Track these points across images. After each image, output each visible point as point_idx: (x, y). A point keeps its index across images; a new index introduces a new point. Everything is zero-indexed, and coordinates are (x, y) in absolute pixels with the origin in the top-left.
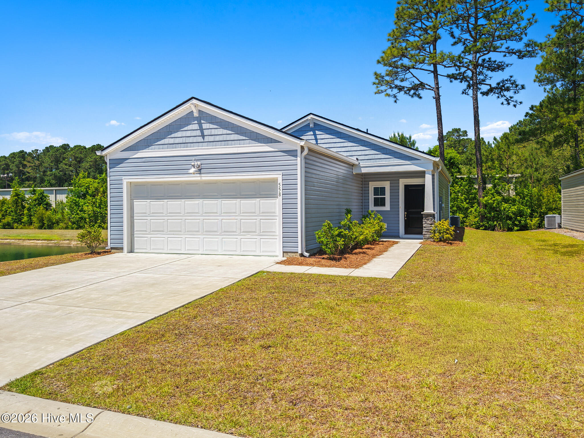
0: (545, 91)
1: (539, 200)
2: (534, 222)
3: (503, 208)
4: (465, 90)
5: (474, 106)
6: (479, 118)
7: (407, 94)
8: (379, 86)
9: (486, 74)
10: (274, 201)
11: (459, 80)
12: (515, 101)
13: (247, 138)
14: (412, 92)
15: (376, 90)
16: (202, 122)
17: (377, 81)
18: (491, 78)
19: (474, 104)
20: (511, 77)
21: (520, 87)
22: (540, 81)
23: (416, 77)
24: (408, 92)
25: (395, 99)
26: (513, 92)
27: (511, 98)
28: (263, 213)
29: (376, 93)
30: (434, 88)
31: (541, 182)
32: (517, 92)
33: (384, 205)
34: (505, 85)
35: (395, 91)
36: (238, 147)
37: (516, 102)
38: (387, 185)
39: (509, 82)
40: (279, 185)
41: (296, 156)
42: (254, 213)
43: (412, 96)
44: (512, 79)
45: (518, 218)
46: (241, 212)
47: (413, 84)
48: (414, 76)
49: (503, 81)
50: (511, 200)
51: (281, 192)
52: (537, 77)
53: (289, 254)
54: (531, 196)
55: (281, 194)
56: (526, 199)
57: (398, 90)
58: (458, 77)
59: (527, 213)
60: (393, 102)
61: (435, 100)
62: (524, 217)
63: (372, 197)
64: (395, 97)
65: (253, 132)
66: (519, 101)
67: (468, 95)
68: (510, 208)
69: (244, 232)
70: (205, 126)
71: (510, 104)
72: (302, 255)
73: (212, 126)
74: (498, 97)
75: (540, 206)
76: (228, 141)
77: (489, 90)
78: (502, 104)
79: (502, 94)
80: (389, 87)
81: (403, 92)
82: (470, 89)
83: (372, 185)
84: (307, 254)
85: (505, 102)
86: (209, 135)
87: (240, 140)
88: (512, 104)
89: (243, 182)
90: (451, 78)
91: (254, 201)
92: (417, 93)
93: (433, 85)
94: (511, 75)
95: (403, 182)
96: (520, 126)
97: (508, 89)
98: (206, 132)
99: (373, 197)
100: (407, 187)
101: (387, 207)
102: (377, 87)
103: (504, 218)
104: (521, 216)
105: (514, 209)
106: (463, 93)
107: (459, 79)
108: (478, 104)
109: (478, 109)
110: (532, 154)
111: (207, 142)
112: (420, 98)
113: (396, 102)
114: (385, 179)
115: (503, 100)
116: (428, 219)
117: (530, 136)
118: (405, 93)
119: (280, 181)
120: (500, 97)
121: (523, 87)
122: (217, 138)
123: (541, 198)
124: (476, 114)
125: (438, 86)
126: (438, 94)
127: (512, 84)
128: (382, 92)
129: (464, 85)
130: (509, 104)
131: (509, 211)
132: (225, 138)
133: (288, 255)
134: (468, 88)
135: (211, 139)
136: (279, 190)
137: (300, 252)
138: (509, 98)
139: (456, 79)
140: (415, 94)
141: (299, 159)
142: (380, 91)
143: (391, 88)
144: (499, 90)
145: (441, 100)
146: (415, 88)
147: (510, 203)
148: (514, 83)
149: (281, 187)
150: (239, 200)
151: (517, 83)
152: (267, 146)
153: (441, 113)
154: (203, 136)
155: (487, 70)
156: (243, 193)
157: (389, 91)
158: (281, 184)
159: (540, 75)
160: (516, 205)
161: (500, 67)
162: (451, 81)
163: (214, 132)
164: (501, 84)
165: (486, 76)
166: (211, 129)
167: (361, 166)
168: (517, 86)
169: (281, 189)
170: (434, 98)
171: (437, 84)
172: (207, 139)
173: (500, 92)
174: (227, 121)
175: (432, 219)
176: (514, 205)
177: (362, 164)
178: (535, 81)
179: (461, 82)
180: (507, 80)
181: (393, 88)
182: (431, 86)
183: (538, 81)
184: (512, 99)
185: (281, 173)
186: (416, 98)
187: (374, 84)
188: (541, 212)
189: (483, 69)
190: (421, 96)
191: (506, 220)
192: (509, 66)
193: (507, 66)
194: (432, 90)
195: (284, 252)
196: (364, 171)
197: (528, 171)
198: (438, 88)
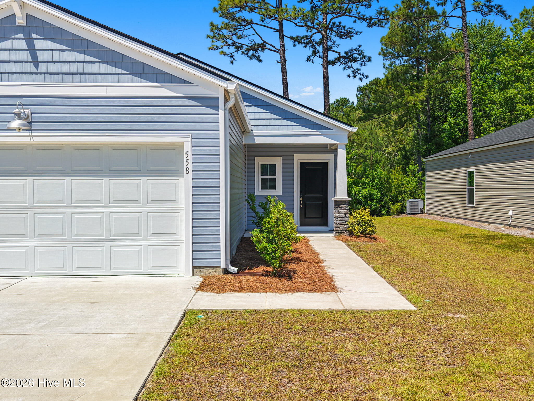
0: (384, 67)
1: (387, 182)
2: (397, 207)
3: (354, 192)
4: (309, 57)
5: (324, 75)
6: (330, 90)
7: (245, 54)
8: (214, 40)
9: (335, 40)
10: (175, 182)
11: (303, 45)
12: (361, 74)
13: (124, 72)
14: (251, 53)
15: (210, 45)
16: (34, 36)
17: (211, 34)
18: (338, 45)
19: (325, 73)
20: (360, 46)
21: (367, 58)
22: (384, 55)
23: (259, 35)
24: (246, 52)
25: (232, 59)
26: (360, 64)
27: (358, 70)
28: (153, 201)
29: (210, 49)
30: (279, 50)
31: (381, 164)
32: (363, 64)
33: (273, 187)
34: (353, 55)
35: (232, 49)
36: (107, 86)
37: (363, 75)
38: (278, 162)
39: (357, 52)
40: (186, 156)
41: (217, 108)
42: (137, 201)
43: (251, 58)
44: (360, 49)
45: (369, 202)
46: (112, 200)
47: (253, 43)
48: (257, 33)
49: (352, 50)
50: (361, 182)
51: (190, 166)
52: (382, 50)
53: (204, 270)
54: (380, 178)
55: (190, 170)
56: (376, 181)
57: (235, 48)
58: (303, 41)
59: (377, 197)
60: (229, 62)
61: (280, 64)
62: (375, 201)
63: (258, 177)
64: (232, 56)
65: (137, 61)
66: (365, 74)
67: (313, 62)
68: (360, 192)
69: (115, 235)
70: (39, 44)
71: (357, 77)
72: (226, 271)
73: (53, 45)
74: (345, 68)
75: (389, 190)
76: (87, 74)
77: (336, 59)
78: (349, 76)
79: (349, 64)
80: (225, 43)
81: (240, 52)
82: (315, 55)
83: (259, 161)
84: (234, 269)
85: (352, 75)
86: (48, 62)
87: (110, 74)
88: (358, 76)
89: (114, 149)
90: (295, 41)
91: (136, 182)
92: (257, 55)
93: (278, 47)
94: (360, 44)
95: (298, 158)
96: (337, 105)
97: (355, 60)
98: (41, 56)
99: (261, 177)
100: (303, 165)
101: (279, 191)
102: (213, 41)
103: (355, 202)
104: (371, 200)
105: (365, 192)
106: (308, 60)
107: (303, 43)
108: (328, 73)
109: (328, 79)
110: (372, 134)
111: (45, 73)
112: (260, 61)
113: (232, 62)
114: (277, 154)
115: (349, 71)
116: (342, 207)
117: (374, 113)
118: (243, 53)
119: (188, 147)
120: (346, 68)
121: (370, 60)
122: (66, 68)
123: (391, 181)
124: (326, 85)
125: (284, 47)
126: (284, 57)
127: (359, 55)
128: (218, 48)
129: (309, 51)
130: (355, 77)
131: (360, 195)
132: (81, 68)
133: (202, 272)
134: (313, 55)
135: (54, 68)
136: (186, 164)
137: (223, 266)
138: (357, 70)
139: (300, 42)
140: (253, 55)
141: (221, 112)
142: (215, 47)
143: (227, 44)
144: (347, 60)
145: (287, 65)
146: (255, 48)
147: (361, 186)
148: (361, 53)
149: (190, 158)
150: (106, 179)
151: (365, 54)
152: (163, 87)
153: (287, 81)
154: (36, 62)
155: (335, 36)
156: (114, 168)
157: (225, 49)
158: (190, 154)
159: (385, 47)
160: (365, 188)
161: (349, 34)
162: (294, 45)
163: (57, 56)
164: (350, 54)
165: (334, 42)
166: (53, 50)
167: (254, 134)
168: (364, 57)
169: (190, 161)
170: (278, 62)
171: (283, 45)
172: (43, 68)
173: (347, 63)
174: (84, 39)
175: (346, 207)
176: (364, 188)
177: (256, 131)
178: (380, 54)
179: (305, 47)
180: (355, 50)
181: (230, 45)
182: (276, 47)
183: (383, 55)
184: (359, 72)
185: (189, 134)
186: (255, 61)
187: (208, 37)
188: (391, 196)
189: (331, 34)
190: (261, 58)
191: (357, 205)
192: (358, 34)
193: (356, 34)
194: (278, 52)
195: (194, 268)
196: (258, 141)
197: (369, 151)
198: (284, 51)
